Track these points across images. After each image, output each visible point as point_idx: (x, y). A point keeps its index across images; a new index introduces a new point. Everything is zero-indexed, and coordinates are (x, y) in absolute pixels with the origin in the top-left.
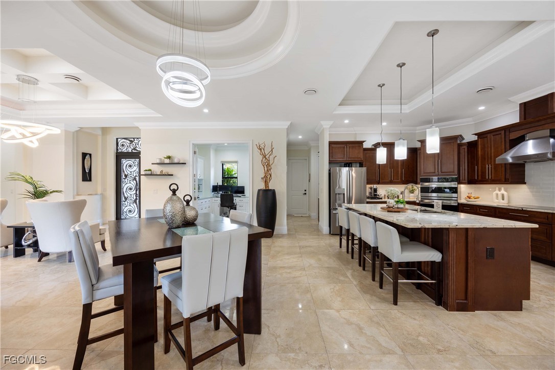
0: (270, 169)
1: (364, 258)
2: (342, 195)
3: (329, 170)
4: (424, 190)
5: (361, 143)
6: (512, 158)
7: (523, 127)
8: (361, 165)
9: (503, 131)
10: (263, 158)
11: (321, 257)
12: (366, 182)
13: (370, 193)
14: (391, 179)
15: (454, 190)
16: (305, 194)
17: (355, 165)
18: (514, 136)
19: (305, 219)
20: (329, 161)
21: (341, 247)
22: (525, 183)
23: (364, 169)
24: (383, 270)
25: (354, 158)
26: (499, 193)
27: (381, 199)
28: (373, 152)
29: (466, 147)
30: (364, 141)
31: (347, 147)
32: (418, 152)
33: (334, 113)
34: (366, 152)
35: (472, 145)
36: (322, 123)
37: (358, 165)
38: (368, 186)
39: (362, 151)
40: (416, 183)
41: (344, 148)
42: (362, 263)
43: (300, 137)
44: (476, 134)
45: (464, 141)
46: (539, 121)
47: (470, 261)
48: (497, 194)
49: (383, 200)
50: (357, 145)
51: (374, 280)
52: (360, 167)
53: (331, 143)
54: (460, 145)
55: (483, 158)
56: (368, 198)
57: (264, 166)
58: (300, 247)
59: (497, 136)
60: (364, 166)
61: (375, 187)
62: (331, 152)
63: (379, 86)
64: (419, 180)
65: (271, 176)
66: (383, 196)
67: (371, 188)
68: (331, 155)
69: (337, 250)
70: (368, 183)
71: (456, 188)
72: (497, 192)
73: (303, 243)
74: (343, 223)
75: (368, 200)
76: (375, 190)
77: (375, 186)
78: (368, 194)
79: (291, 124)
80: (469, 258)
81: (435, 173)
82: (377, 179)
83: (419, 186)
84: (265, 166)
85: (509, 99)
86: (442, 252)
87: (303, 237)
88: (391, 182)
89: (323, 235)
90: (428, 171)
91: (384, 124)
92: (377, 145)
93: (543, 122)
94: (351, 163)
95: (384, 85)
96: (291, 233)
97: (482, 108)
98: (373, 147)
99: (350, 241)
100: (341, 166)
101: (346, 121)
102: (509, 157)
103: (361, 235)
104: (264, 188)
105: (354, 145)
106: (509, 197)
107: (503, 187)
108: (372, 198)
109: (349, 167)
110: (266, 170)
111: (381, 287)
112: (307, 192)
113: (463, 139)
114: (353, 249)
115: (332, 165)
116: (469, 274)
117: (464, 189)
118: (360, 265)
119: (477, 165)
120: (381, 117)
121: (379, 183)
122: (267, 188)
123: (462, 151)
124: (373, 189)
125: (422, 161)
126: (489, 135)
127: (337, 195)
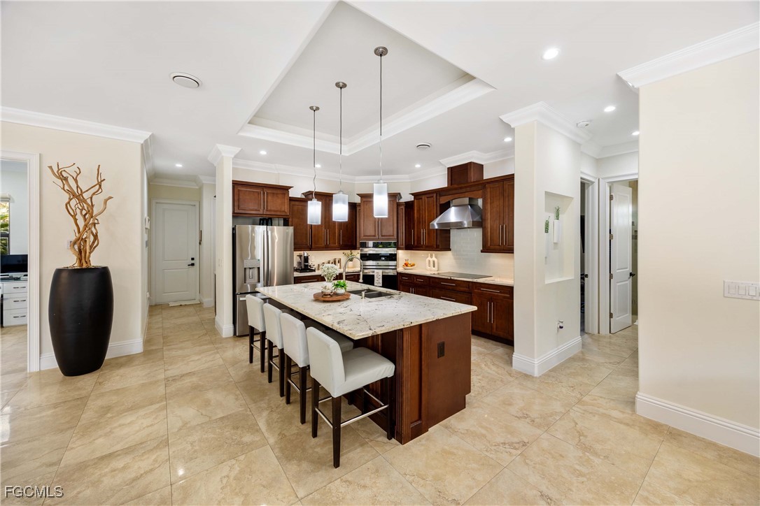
0: (94, 224)
1: (289, 385)
2: (256, 270)
3: (234, 229)
4: (365, 257)
5: (286, 189)
6: (438, 224)
7: (451, 192)
8: (286, 223)
9: (435, 195)
10: (70, 199)
11: (210, 395)
12: (293, 247)
13: (299, 263)
14: (327, 243)
15: (393, 257)
16: (193, 265)
17: (277, 222)
18: (443, 200)
19: (191, 309)
20: (234, 213)
21: (251, 361)
22: (450, 250)
23: (291, 229)
24: (317, 406)
25: (274, 211)
26: (431, 260)
27: (314, 271)
28: (303, 203)
29: (403, 207)
30: (290, 187)
31: (264, 193)
32: (358, 208)
33: (241, 134)
34: (293, 203)
35: (409, 205)
36: (220, 147)
37: (282, 222)
38: (296, 253)
39: (287, 201)
40: (355, 248)
41: (259, 193)
42: (285, 392)
43: (179, 165)
44: (412, 194)
45: (402, 201)
46: (461, 188)
47: (423, 367)
48: (429, 261)
49: (317, 273)
50: (279, 191)
51: (303, 421)
52: (284, 225)
53: (236, 184)
54: (399, 205)
55: (419, 222)
56: (296, 270)
57: (74, 217)
58: (168, 381)
59: (430, 199)
60: (290, 223)
61: (306, 255)
62: (236, 198)
63: (311, 108)
64: (358, 245)
65: (96, 237)
66: (316, 266)
67: (300, 256)
68: (236, 204)
69: (245, 370)
70: (296, 249)
71: (395, 255)
72: (429, 258)
73: (174, 371)
74: (255, 321)
75: (297, 274)
76: (306, 259)
77: (306, 253)
78: (295, 265)
79: (152, 137)
80: (423, 363)
81: (375, 236)
82: (309, 243)
83: (359, 251)
84: (79, 217)
85: (441, 161)
86: (394, 362)
87: (180, 352)
88: (327, 248)
89: (222, 340)
90: (368, 234)
91: (318, 166)
92: (309, 196)
93: (464, 190)
94: (271, 219)
95: (318, 109)
96: (153, 348)
97: (418, 166)
98: (303, 197)
99: (266, 351)
100: (254, 224)
101: (263, 153)
102: (435, 224)
103: (283, 345)
104: (77, 266)
105: (275, 191)
106: (438, 263)
107: (434, 253)
108: (302, 271)
109: (267, 225)
110: (81, 226)
111: (315, 435)
112: (196, 262)
113: (401, 198)
114: (270, 366)
115: (240, 220)
116: (423, 384)
117: (402, 255)
118: (282, 395)
119: (414, 228)
120: (315, 155)
121: (311, 249)
122: (85, 266)
123: (400, 212)
124: (303, 258)
125: (362, 221)
126: (423, 197)
127: (248, 271)
